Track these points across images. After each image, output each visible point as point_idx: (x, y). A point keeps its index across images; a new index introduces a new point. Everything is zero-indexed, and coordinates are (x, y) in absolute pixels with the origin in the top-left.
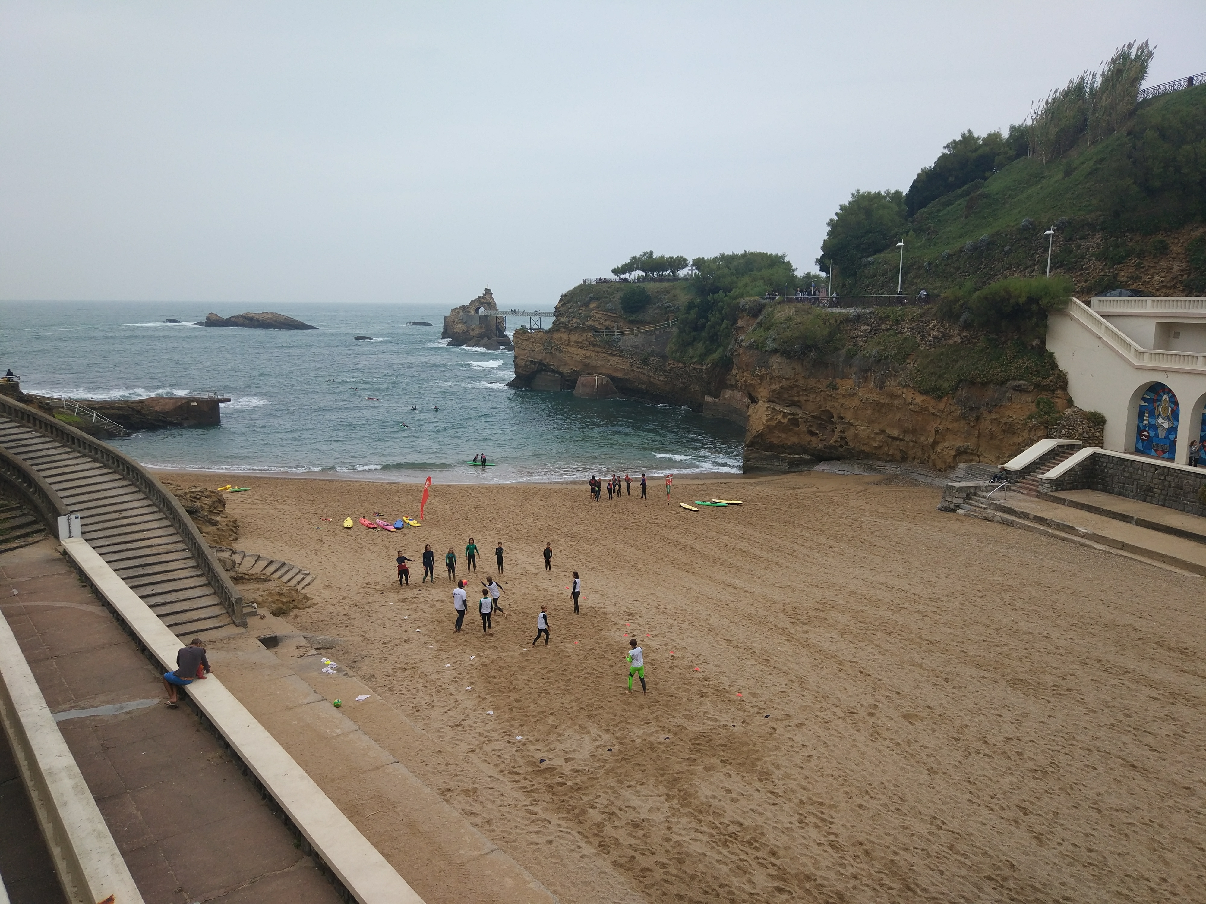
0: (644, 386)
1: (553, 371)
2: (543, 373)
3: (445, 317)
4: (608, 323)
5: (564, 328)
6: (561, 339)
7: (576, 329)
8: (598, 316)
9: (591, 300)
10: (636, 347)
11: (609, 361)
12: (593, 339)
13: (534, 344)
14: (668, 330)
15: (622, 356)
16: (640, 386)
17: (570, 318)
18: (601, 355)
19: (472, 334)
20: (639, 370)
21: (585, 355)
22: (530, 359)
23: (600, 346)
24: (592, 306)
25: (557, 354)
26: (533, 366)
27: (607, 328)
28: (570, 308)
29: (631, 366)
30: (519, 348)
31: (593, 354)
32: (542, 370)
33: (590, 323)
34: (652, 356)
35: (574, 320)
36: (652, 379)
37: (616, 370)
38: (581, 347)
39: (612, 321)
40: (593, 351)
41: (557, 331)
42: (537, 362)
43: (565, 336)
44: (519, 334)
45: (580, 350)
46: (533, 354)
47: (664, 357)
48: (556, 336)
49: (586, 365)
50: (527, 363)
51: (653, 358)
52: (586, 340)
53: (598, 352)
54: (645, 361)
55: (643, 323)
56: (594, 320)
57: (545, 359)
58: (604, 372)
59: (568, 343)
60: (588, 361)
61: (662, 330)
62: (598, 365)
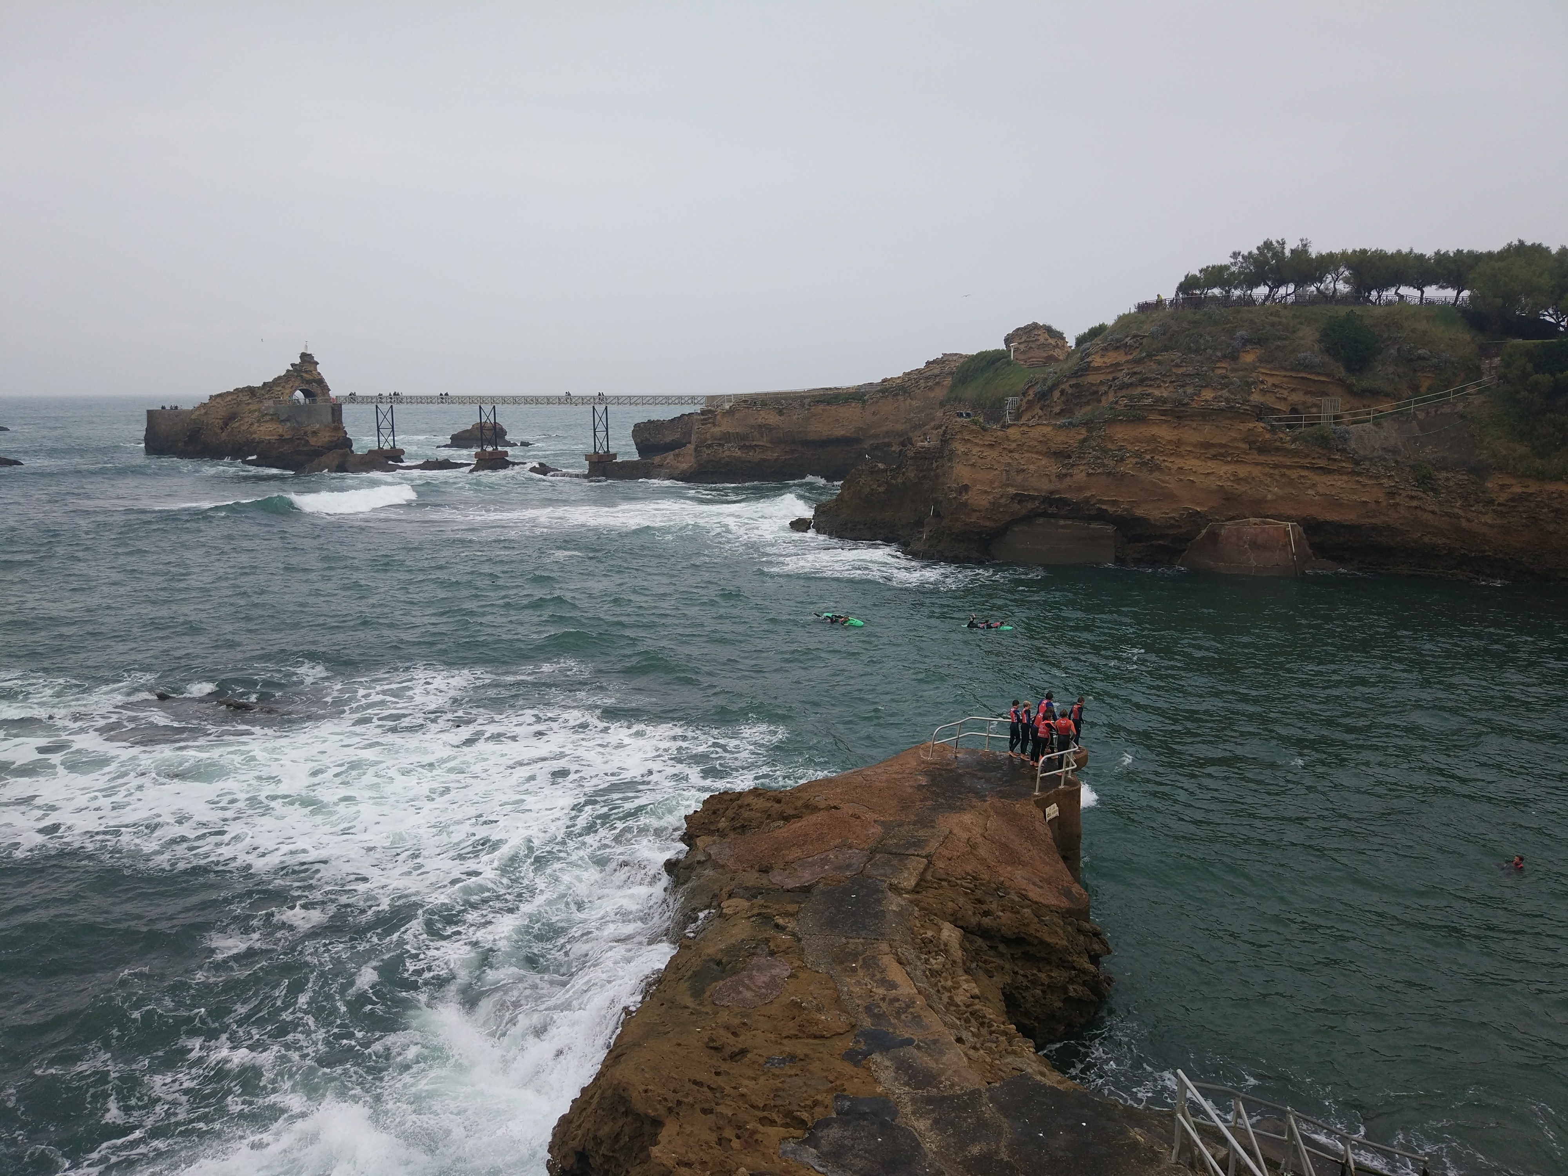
0: (1439, 541)
1: (1102, 516)
2: (1041, 520)
3: (149, 412)
4: (1296, 398)
5: (1164, 413)
6: (1154, 438)
7: (1207, 414)
8: (1270, 381)
9: (1244, 345)
10: (1395, 451)
11: (1314, 485)
12: (1268, 436)
13: (1016, 456)
14: (1447, 410)
15: (1359, 474)
16: (1426, 539)
17: (1190, 390)
18: (1287, 472)
19: (313, 441)
20: (1415, 503)
21: (1235, 474)
22: (1012, 491)
23: (1296, 453)
24: (1249, 358)
25: (1144, 475)
26: (1016, 507)
27: (1294, 410)
28: (1177, 366)
29: (1391, 494)
30: (973, 465)
31: (1256, 471)
32: (1044, 514)
33: (1256, 398)
34: (1446, 469)
35: (1208, 394)
36: (1464, 523)
37: (1335, 503)
38: (1214, 457)
39: (1306, 393)
40: (1257, 464)
41: (1142, 420)
42: (1033, 498)
43: (1165, 432)
44: (972, 432)
45: (1209, 463)
46: (1019, 478)
47: (1479, 471)
48: (1121, 433)
49: (1229, 498)
50: (1002, 501)
51: (1444, 474)
52: (1243, 440)
53: (1276, 466)
54: (1425, 481)
55: (1375, 394)
56: (1264, 392)
57: (1081, 489)
58: (1293, 512)
59: (1177, 448)
60: (1241, 488)
61: (1432, 411)
62: (1269, 497)
